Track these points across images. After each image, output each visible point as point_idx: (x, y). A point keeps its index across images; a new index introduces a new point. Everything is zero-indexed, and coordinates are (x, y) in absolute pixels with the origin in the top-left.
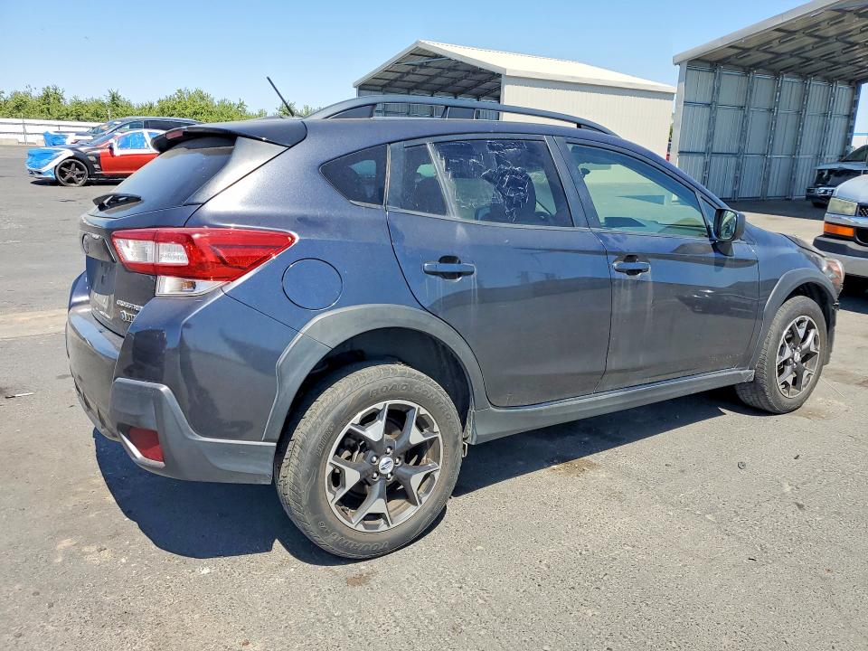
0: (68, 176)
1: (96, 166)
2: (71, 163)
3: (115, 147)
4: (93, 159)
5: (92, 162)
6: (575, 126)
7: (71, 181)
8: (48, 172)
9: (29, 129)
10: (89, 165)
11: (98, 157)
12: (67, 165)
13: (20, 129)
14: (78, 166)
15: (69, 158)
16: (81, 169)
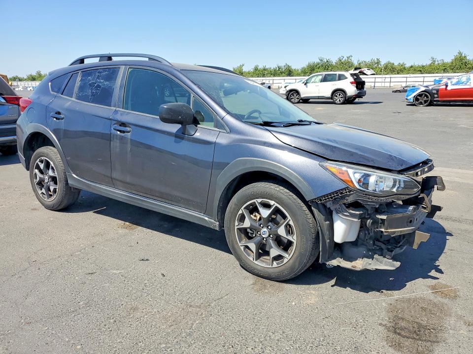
0: (420, 101)
1: (436, 96)
2: (422, 94)
3: (449, 84)
4: (434, 92)
5: (434, 94)
6: (147, 59)
7: (421, 103)
8: (410, 99)
9: (426, 79)
10: (432, 95)
11: (438, 91)
12: (420, 95)
13: (421, 79)
14: (426, 96)
15: (422, 91)
16: (427, 97)
